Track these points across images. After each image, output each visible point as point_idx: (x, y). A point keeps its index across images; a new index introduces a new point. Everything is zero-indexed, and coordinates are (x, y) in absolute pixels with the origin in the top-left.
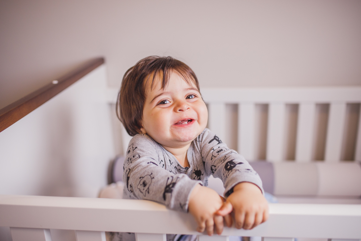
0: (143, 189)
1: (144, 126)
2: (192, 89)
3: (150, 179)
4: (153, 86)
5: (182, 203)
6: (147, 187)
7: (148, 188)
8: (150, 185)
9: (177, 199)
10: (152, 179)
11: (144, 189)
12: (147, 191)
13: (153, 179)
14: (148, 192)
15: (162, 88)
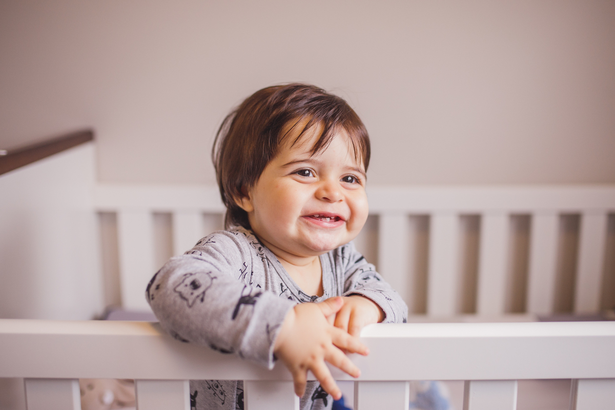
0: (189, 293)
1: (252, 197)
2: (358, 170)
3: (208, 279)
4: (297, 141)
5: (272, 324)
6: (200, 291)
7: (204, 293)
8: (207, 288)
9: (263, 318)
10: (212, 279)
11: (192, 294)
12: (201, 297)
13: (214, 281)
14: (202, 300)
15: (311, 151)
